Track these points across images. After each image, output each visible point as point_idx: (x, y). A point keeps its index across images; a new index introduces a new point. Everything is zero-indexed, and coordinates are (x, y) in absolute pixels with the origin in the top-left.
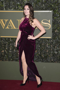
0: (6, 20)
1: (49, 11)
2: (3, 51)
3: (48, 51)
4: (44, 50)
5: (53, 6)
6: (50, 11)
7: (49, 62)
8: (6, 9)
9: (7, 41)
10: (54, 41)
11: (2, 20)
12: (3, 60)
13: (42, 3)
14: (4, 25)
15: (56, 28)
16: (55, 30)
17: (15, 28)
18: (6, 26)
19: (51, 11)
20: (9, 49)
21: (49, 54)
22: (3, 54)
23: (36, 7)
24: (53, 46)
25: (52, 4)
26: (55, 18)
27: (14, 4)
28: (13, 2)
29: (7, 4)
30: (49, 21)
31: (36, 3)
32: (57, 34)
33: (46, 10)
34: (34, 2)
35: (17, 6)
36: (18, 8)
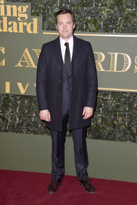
23: (125, 26)
27: (79, 20)
28: (78, 16)
31: (127, 18)
34: (121, 16)
35: (86, 23)
36: (87, 28)
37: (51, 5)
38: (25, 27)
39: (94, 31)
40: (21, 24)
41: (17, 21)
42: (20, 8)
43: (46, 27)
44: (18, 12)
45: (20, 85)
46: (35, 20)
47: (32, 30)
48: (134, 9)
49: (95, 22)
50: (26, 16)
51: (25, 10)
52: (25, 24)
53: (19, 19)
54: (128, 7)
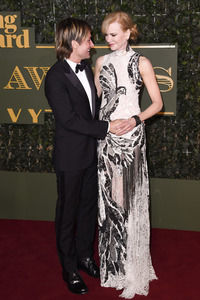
1: (168, 47)
2: (51, 148)
3: (165, 149)
4: (155, 145)
5: (179, 33)
6: (172, 46)
7: (168, 177)
10: (182, 121)
12: (50, 171)
13: (151, 26)
15: (186, 88)
16: (185, 93)
19: (174, 46)
21: (168, 157)
22: (50, 155)
24: (178, 135)
25: (178, 28)
26: (185, 63)
30: (170, 71)
32: (191, 104)
33: (160, 42)
37: (45, 14)
38: (14, 41)
39: (98, 43)
40: (9, 37)
41: (4, 34)
42: (7, 18)
43: (40, 40)
44: (5, 23)
45: (11, 111)
46: (26, 32)
47: (23, 43)
48: (144, 15)
49: (99, 32)
50: (15, 28)
51: (13, 20)
52: (14, 37)
53: (6, 31)
54: (137, 13)
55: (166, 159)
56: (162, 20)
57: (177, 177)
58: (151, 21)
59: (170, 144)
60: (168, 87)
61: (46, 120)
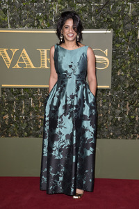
0: (14, 51)
1: (105, 32)
2: (7, 117)
3: (101, 115)
5: (113, 20)
6: (108, 32)
7: (104, 138)
8: (14, 27)
9: (15, 95)
10: (116, 93)
11: (5, 50)
12: (7, 136)
13: (91, 14)
14: (10, 61)
15: (118, 66)
16: (117, 70)
17: (33, 67)
18: (13, 63)
19: (110, 32)
20: (19, 112)
21: (104, 121)
22: (6, 122)
24: (112, 104)
25: (111, 15)
26: (118, 45)
27: (30, 17)
28: (28, 12)
29: (15, 16)
30: (106, 52)
32: (122, 79)
33: (98, 28)
35: (37, 20)
36: (39, 24)
39: (46, 28)
48: (84, 5)
49: (46, 19)
54: (78, 3)
55: (103, 123)
56: (99, 9)
57: (112, 137)
58: (90, 10)
59: (106, 112)
60: (105, 66)
61: (2, 93)
